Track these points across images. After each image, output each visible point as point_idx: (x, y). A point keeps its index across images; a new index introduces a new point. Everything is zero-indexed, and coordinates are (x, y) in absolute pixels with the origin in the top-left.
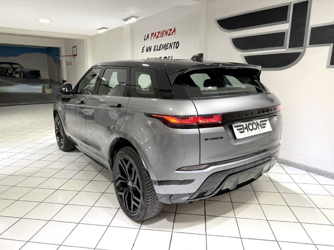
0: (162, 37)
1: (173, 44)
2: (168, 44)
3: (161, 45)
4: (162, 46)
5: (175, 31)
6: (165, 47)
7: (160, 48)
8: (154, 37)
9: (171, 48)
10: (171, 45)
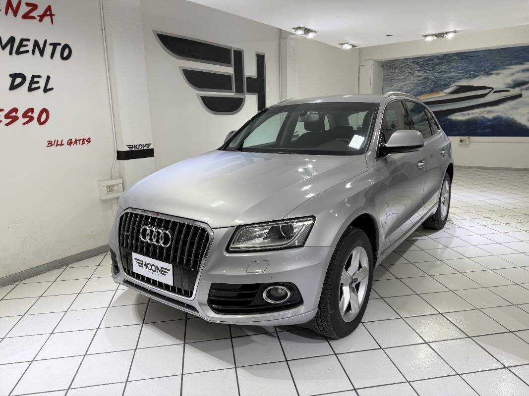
1: (49, 49)
2: (28, 40)
5: (51, 15)
6: (16, 47)
9: (42, 53)
10: (41, 46)
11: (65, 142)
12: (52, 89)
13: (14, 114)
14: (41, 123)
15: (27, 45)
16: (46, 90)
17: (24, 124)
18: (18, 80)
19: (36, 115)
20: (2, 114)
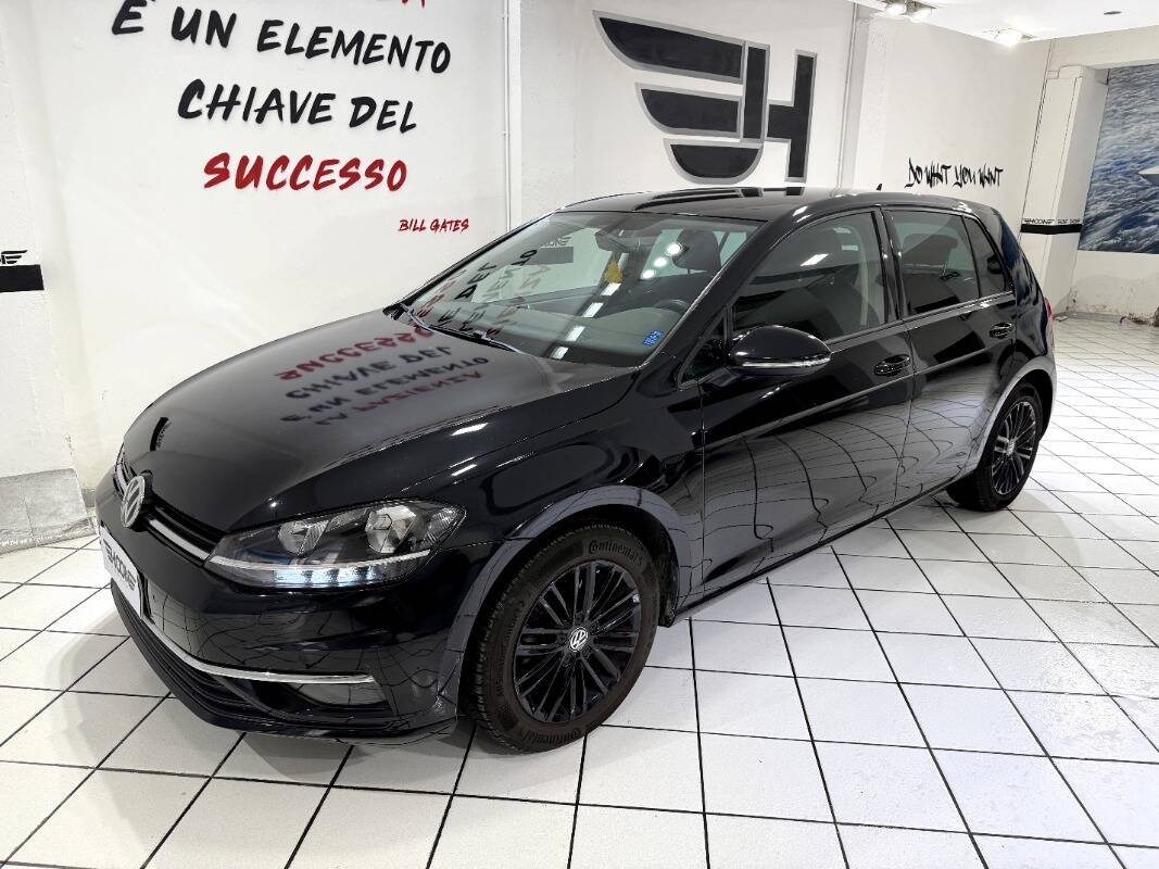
1: (414, 52)
2: (383, 37)
3: (329, 30)
4: (331, 39)
6: (362, 48)
7: (318, 47)
9: (402, 63)
10: (403, 48)
11: (427, 225)
12: (413, 126)
13: (353, 170)
14: (393, 188)
15: (381, 47)
16: (404, 128)
17: (368, 187)
19: (385, 173)
20: (337, 168)
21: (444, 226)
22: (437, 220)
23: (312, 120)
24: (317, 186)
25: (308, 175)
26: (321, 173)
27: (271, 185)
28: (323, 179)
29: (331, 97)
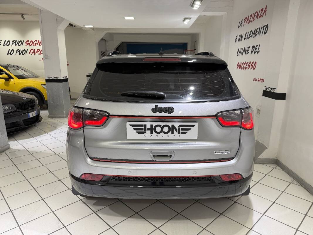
0: (253, 20)
1: (262, 29)
2: (258, 29)
3: (251, 31)
4: (251, 33)
5: (266, 11)
6: (254, 34)
7: (250, 36)
8: (246, 22)
9: (260, 35)
11: (257, 80)
12: (259, 51)
13: (250, 65)
14: (254, 69)
15: (257, 31)
16: (258, 52)
17: (251, 69)
18: (253, 48)
19: (253, 65)
20: (248, 64)
21: (260, 81)
22: (259, 79)
23: (247, 54)
24: (246, 69)
25: (245, 67)
26: (246, 65)
27: (242, 69)
28: (246, 67)
29: (249, 47)
